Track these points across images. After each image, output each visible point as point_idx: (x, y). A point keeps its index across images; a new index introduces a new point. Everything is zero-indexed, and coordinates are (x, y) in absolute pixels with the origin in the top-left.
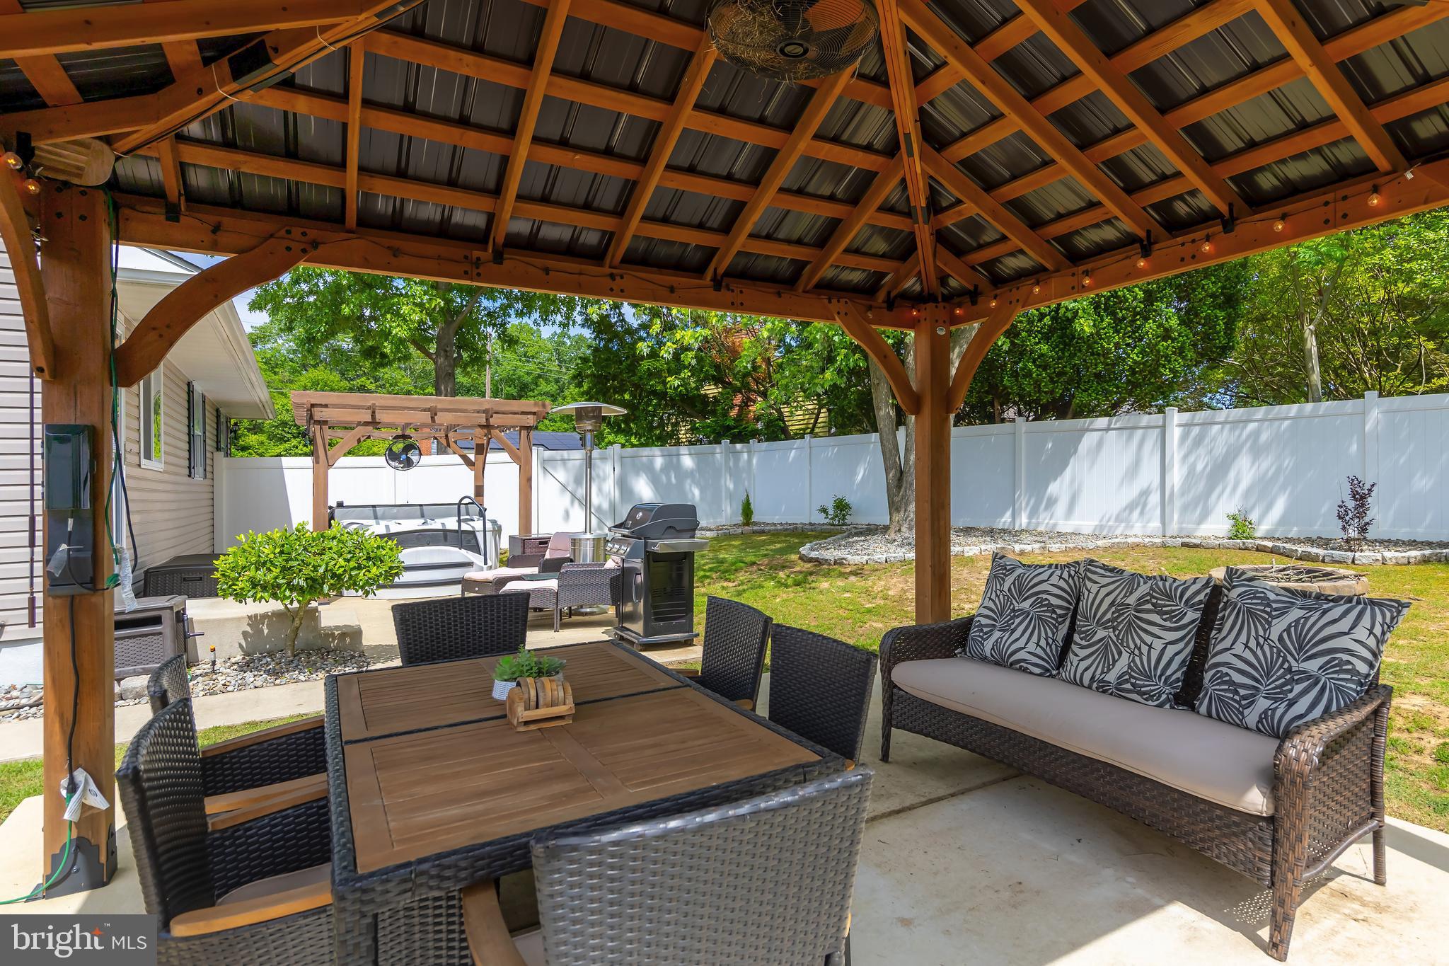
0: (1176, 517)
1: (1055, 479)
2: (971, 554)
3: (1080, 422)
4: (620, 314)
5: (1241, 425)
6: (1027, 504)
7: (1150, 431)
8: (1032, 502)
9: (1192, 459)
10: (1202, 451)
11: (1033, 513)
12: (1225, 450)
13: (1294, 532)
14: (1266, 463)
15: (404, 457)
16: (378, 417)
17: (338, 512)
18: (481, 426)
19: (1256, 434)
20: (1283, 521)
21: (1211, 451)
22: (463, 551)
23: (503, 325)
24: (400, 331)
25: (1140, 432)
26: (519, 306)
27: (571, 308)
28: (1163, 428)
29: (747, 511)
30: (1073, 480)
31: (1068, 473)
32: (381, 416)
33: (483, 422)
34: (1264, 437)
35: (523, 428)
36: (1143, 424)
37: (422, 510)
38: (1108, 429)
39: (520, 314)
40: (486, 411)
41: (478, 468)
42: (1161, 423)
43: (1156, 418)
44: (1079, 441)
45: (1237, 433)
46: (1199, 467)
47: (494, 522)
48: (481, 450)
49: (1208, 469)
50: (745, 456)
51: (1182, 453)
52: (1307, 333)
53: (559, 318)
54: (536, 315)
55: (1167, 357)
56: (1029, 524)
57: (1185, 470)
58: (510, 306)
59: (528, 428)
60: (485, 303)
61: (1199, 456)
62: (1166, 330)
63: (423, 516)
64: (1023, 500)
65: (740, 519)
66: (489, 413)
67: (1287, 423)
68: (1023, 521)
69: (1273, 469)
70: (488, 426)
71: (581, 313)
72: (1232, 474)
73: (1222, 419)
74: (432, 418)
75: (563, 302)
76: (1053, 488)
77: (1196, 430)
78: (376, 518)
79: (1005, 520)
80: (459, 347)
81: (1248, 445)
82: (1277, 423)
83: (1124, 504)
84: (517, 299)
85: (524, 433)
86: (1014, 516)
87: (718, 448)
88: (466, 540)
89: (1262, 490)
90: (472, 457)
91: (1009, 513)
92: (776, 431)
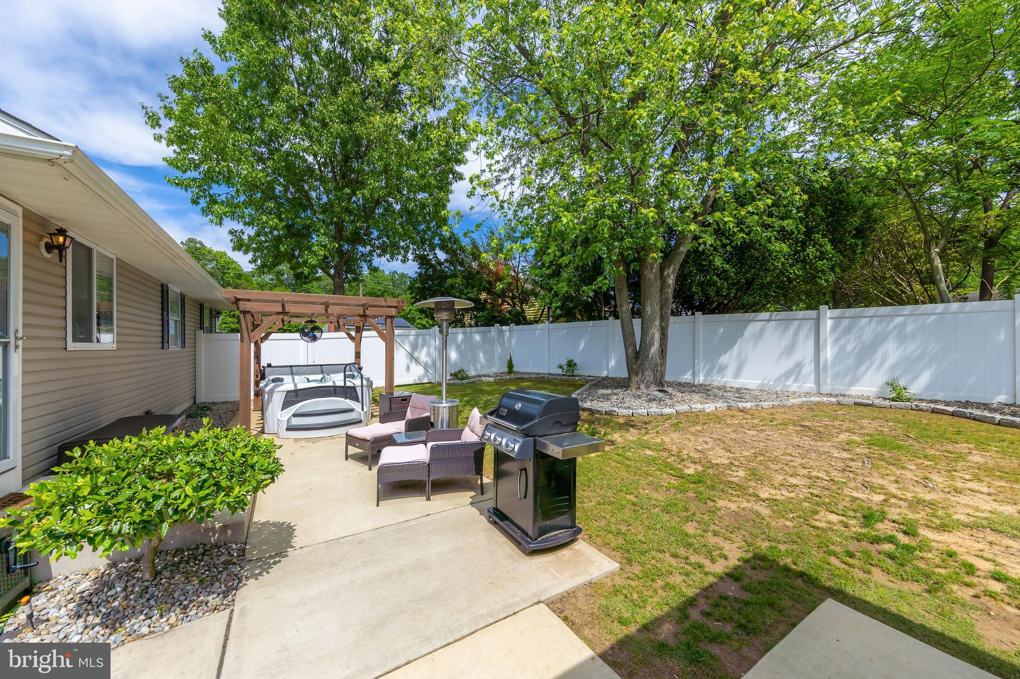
0: (829, 381)
1: (726, 352)
2: (709, 410)
3: (747, 316)
4: (435, 254)
5: (888, 318)
6: (704, 368)
7: (805, 321)
8: (707, 367)
9: (842, 342)
10: (852, 336)
11: (708, 374)
12: (872, 337)
13: (940, 396)
14: (911, 347)
15: (311, 334)
16: (287, 309)
17: (268, 370)
18: (360, 316)
19: (903, 326)
20: (929, 387)
21: (859, 337)
22: (348, 401)
23: (370, 261)
24: (313, 261)
25: (797, 322)
26: (378, 251)
27: (407, 252)
28: (818, 320)
29: (510, 365)
30: (739, 355)
31: (736, 348)
32: (290, 308)
33: (361, 312)
34: (910, 328)
35: (387, 317)
36: (800, 317)
37: (322, 369)
38: (769, 320)
39: (379, 256)
40: (363, 305)
41: (357, 341)
42: (815, 316)
43: (812, 313)
44: (745, 327)
45: (884, 325)
46: (849, 347)
47: (368, 380)
48: (359, 330)
49: (857, 349)
50: (508, 334)
51: (834, 338)
52: (934, 255)
53: (400, 257)
54: (388, 256)
55: (823, 272)
56: (705, 380)
57: (836, 349)
58: (374, 251)
59: (392, 317)
60: (361, 249)
61: (849, 340)
62: (822, 253)
63: (322, 372)
64: (701, 365)
65: (506, 370)
66: (365, 307)
67: (933, 317)
68: (701, 379)
69: (919, 351)
70: (364, 316)
71: (412, 254)
72: (879, 354)
73: (870, 314)
74: (326, 310)
75: (403, 248)
76: (724, 359)
77: (845, 322)
78: (292, 374)
79: (687, 377)
80: (346, 272)
81: (895, 333)
82: (923, 317)
83: (783, 371)
84: (378, 248)
85: (389, 320)
86: (694, 375)
87: (492, 329)
88: (349, 392)
89: (910, 365)
90: (353, 333)
91: (690, 373)
92: (520, 319)
